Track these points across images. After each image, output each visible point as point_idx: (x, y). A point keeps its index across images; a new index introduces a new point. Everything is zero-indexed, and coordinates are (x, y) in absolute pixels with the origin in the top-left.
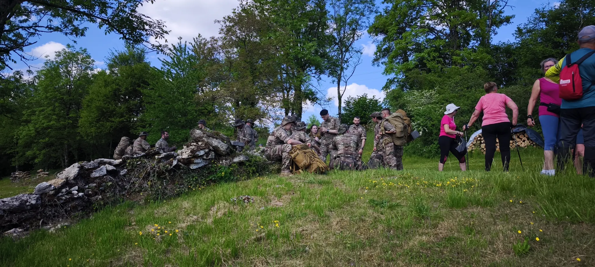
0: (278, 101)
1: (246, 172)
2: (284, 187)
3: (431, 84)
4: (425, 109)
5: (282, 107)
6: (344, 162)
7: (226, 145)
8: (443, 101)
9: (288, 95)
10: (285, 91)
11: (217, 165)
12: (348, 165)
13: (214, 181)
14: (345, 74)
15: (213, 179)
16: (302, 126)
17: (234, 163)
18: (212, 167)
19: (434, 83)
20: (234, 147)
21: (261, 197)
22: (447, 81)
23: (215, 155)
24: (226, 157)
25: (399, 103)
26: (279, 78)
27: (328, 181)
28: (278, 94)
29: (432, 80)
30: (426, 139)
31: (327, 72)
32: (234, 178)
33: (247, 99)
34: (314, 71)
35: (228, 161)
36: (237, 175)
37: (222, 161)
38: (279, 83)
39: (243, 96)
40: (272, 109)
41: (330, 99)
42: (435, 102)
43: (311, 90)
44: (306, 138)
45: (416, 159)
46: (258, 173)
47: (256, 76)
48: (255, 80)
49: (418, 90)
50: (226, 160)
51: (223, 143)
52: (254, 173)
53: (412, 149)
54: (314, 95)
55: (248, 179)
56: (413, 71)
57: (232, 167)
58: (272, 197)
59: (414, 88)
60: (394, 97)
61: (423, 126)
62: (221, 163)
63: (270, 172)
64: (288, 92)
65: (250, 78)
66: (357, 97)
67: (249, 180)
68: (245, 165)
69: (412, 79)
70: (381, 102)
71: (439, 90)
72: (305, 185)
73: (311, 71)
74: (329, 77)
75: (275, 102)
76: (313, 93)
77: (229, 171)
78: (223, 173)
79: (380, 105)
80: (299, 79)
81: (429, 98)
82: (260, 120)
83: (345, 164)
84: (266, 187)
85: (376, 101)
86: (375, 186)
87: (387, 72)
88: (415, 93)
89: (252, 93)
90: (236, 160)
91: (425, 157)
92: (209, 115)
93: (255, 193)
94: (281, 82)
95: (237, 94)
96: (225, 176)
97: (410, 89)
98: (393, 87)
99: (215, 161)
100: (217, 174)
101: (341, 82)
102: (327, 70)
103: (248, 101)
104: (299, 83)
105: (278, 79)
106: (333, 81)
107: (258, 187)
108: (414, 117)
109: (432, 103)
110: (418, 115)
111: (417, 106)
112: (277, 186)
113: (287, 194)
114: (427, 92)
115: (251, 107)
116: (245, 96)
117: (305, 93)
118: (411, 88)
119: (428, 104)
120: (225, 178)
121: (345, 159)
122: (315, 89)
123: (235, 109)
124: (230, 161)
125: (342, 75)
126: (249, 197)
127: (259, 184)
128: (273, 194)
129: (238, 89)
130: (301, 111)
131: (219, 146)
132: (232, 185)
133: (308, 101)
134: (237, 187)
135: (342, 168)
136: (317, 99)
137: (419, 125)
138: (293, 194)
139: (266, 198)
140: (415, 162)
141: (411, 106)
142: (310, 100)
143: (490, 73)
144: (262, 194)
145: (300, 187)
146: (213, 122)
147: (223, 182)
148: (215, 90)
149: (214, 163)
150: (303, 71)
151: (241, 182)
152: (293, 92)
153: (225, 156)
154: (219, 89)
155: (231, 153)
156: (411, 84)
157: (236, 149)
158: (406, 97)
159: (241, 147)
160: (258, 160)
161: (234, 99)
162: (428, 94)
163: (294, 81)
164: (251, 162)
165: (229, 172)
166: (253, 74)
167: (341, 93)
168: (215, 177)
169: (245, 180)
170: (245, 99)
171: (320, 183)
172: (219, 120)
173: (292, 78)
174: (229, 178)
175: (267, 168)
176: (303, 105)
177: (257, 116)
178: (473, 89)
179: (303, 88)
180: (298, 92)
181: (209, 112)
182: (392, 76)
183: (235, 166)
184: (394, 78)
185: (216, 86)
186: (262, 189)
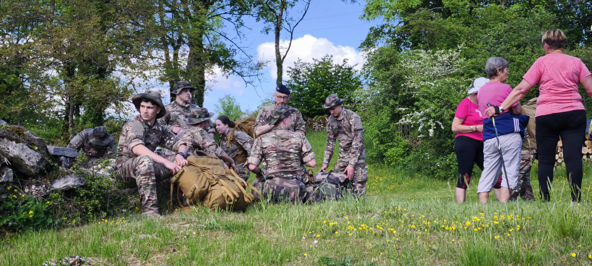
0: (155, 67)
1: (80, 210)
2: (155, 238)
3: (451, 38)
4: (439, 87)
5: (162, 80)
6: (280, 188)
7: (37, 154)
8: (473, 72)
9: (176, 55)
10: (170, 47)
11: (18, 196)
12: (287, 193)
13: (13, 229)
14: (289, 16)
15: (10, 224)
16: (200, 117)
17: (56, 191)
18: (7, 200)
19: (457, 36)
20: (56, 158)
21: (106, 259)
22: (481, 33)
23: (14, 176)
24: (37, 179)
25: (392, 74)
26: (158, 20)
27: (246, 223)
28: (154, 53)
29: (452, 31)
30: (442, 143)
31: (255, 10)
32: (54, 222)
33: (89, 62)
34: (228, 9)
35: (41, 188)
36: (61, 216)
37: (29, 188)
38: (157, 30)
39: (81, 55)
40: (142, 83)
41: (260, 65)
42: (457, 74)
43: (222, 46)
44: (206, 140)
45: (422, 182)
46: (105, 211)
47: (109, 14)
48: (106, 23)
49: (426, 49)
50: (38, 184)
51: (31, 151)
52: (96, 211)
53: (415, 163)
54: (229, 56)
55: (83, 224)
56: (417, 12)
57: (50, 200)
58: (131, 259)
59: (419, 45)
60: (380, 62)
61: (435, 119)
62: (27, 190)
63: (131, 209)
64: (176, 48)
65: (96, 19)
66: (312, 62)
67: (86, 226)
68: (77, 194)
69: (416, 29)
70: (359, 73)
71: (465, 49)
72: (198, 234)
73: (223, 8)
74: (258, 20)
75: (146, 69)
76: (226, 53)
77: (45, 207)
78: (31, 212)
79: (357, 78)
80: (199, 24)
81: (447, 66)
82: (117, 104)
83: (282, 192)
84: (119, 240)
85: (350, 69)
86: (334, 232)
87: (370, 14)
88: (421, 55)
89: (101, 49)
90: (59, 185)
91: (439, 178)
92: (10, 94)
93: (95, 251)
94: (163, 28)
95: (68, 51)
96: (36, 219)
97: (412, 47)
98: (382, 43)
99: (13, 188)
100: (17, 215)
101: (281, 32)
102: (255, 6)
103: (91, 65)
104: (198, 31)
105: (154, 21)
106: (267, 31)
107: (102, 240)
108: (418, 100)
109: (453, 75)
110: (426, 98)
111: (424, 81)
112: (142, 236)
113: (161, 251)
114: (444, 53)
115: (97, 78)
116: (85, 55)
117: (210, 51)
118: (415, 45)
119: (445, 76)
120: (35, 222)
121: (281, 183)
122: (231, 44)
123: (65, 81)
124: (46, 187)
125: (284, 17)
126: (83, 259)
127: (104, 233)
128: (132, 253)
129: (71, 41)
130: (203, 88)
131: (23, 156)
132: (51, 235)
133: (217, 69)
134: (60, 240)
135: (275, 200)
136: (235, 63)
137: (428, 115)
138: (174, 250)
139: (117, 259)
140: (420, 188)
141: (414, 80)
142: (220, 64)
143: (560, 19)
144: (109, 253)
145: (188, 236)
146: (17, 108)
147: (30, 231)
148: (22, 42)
149: (12, 191)
150: (207, 7)
151: (68, 230)
152: (185, 50)
153: (35, 176)
154: (31, 40)
155: (49, 171)
156: (414, 38)
157: (60, 164)
158: (405, 62)
159: (70, 158)
160: (106, 185)
161: (62, 60)
162: (445, 57)
163: (188, 28)
164: (90, 189)
165: (44, 209)
166: (102, 11)
167: (282, 52)
168: (14, 220)
169: (77, 225)
170: (84, 61)
171: (229, 229)
172: (30, 104)
173: (184, 22)
174: (44, 223)
175: (125, 200)
176: (206, 74)
177: (110, 97)
178: (529, 49)
179: (206, 43)
180: (196, 49)
181: (10, 88)
182: (378, 22)
183: (56, 198)
184: (383, 27)
185: (24, 33)
186: (111, 242)
